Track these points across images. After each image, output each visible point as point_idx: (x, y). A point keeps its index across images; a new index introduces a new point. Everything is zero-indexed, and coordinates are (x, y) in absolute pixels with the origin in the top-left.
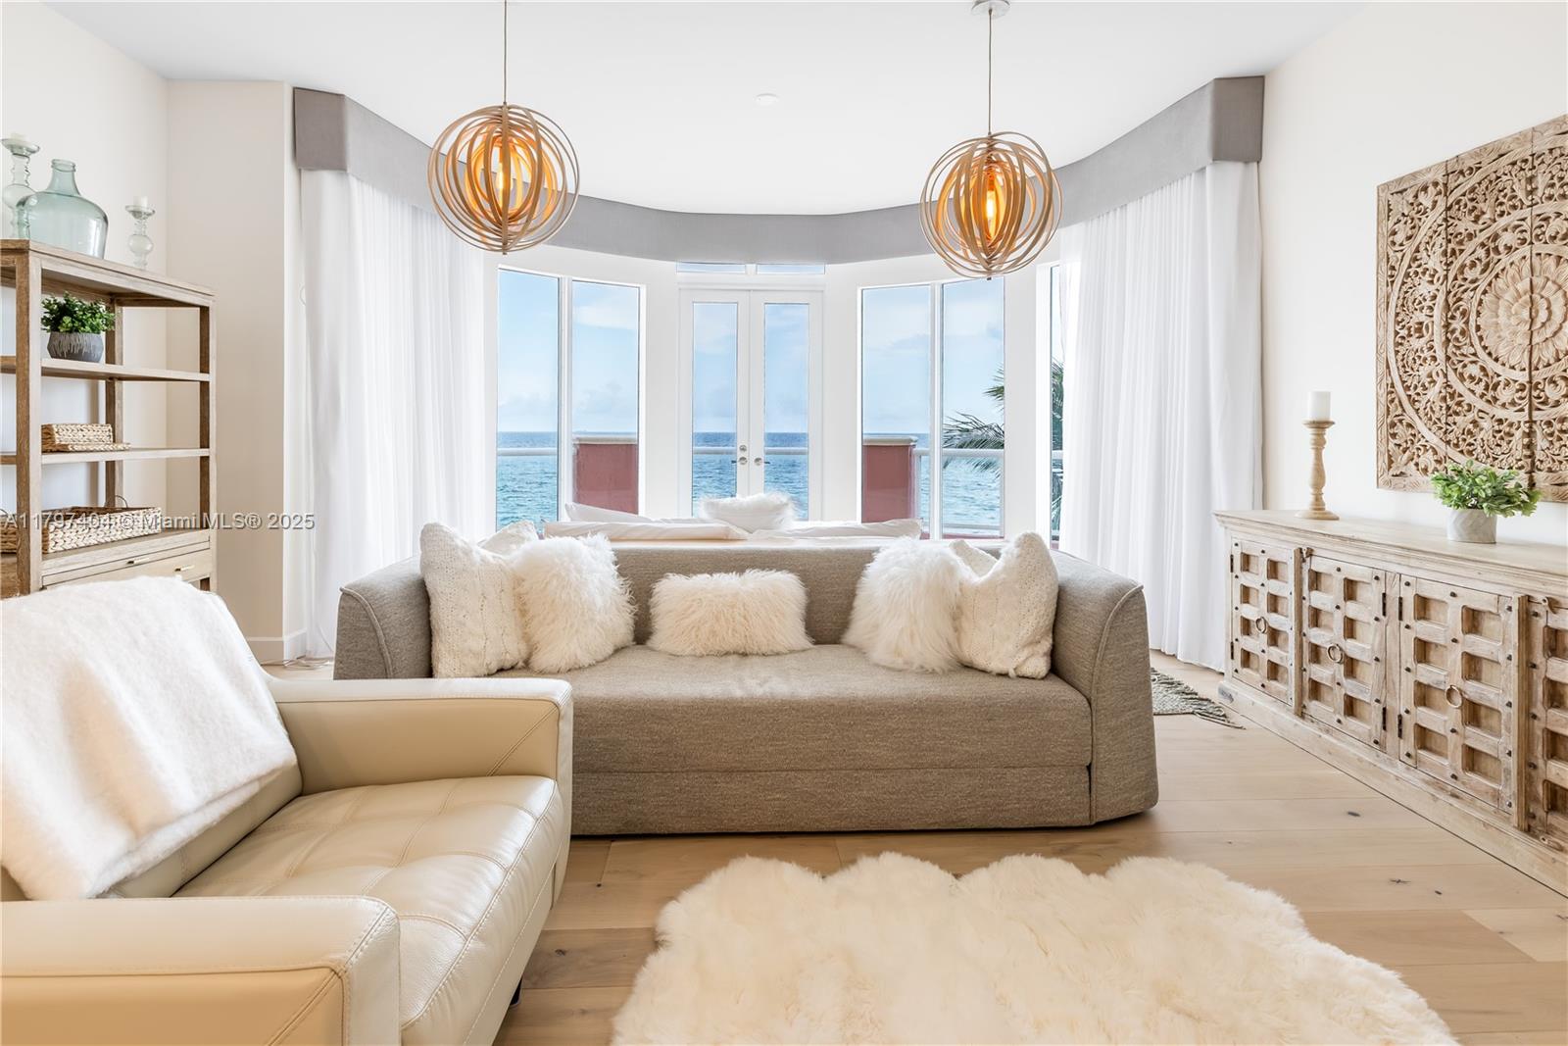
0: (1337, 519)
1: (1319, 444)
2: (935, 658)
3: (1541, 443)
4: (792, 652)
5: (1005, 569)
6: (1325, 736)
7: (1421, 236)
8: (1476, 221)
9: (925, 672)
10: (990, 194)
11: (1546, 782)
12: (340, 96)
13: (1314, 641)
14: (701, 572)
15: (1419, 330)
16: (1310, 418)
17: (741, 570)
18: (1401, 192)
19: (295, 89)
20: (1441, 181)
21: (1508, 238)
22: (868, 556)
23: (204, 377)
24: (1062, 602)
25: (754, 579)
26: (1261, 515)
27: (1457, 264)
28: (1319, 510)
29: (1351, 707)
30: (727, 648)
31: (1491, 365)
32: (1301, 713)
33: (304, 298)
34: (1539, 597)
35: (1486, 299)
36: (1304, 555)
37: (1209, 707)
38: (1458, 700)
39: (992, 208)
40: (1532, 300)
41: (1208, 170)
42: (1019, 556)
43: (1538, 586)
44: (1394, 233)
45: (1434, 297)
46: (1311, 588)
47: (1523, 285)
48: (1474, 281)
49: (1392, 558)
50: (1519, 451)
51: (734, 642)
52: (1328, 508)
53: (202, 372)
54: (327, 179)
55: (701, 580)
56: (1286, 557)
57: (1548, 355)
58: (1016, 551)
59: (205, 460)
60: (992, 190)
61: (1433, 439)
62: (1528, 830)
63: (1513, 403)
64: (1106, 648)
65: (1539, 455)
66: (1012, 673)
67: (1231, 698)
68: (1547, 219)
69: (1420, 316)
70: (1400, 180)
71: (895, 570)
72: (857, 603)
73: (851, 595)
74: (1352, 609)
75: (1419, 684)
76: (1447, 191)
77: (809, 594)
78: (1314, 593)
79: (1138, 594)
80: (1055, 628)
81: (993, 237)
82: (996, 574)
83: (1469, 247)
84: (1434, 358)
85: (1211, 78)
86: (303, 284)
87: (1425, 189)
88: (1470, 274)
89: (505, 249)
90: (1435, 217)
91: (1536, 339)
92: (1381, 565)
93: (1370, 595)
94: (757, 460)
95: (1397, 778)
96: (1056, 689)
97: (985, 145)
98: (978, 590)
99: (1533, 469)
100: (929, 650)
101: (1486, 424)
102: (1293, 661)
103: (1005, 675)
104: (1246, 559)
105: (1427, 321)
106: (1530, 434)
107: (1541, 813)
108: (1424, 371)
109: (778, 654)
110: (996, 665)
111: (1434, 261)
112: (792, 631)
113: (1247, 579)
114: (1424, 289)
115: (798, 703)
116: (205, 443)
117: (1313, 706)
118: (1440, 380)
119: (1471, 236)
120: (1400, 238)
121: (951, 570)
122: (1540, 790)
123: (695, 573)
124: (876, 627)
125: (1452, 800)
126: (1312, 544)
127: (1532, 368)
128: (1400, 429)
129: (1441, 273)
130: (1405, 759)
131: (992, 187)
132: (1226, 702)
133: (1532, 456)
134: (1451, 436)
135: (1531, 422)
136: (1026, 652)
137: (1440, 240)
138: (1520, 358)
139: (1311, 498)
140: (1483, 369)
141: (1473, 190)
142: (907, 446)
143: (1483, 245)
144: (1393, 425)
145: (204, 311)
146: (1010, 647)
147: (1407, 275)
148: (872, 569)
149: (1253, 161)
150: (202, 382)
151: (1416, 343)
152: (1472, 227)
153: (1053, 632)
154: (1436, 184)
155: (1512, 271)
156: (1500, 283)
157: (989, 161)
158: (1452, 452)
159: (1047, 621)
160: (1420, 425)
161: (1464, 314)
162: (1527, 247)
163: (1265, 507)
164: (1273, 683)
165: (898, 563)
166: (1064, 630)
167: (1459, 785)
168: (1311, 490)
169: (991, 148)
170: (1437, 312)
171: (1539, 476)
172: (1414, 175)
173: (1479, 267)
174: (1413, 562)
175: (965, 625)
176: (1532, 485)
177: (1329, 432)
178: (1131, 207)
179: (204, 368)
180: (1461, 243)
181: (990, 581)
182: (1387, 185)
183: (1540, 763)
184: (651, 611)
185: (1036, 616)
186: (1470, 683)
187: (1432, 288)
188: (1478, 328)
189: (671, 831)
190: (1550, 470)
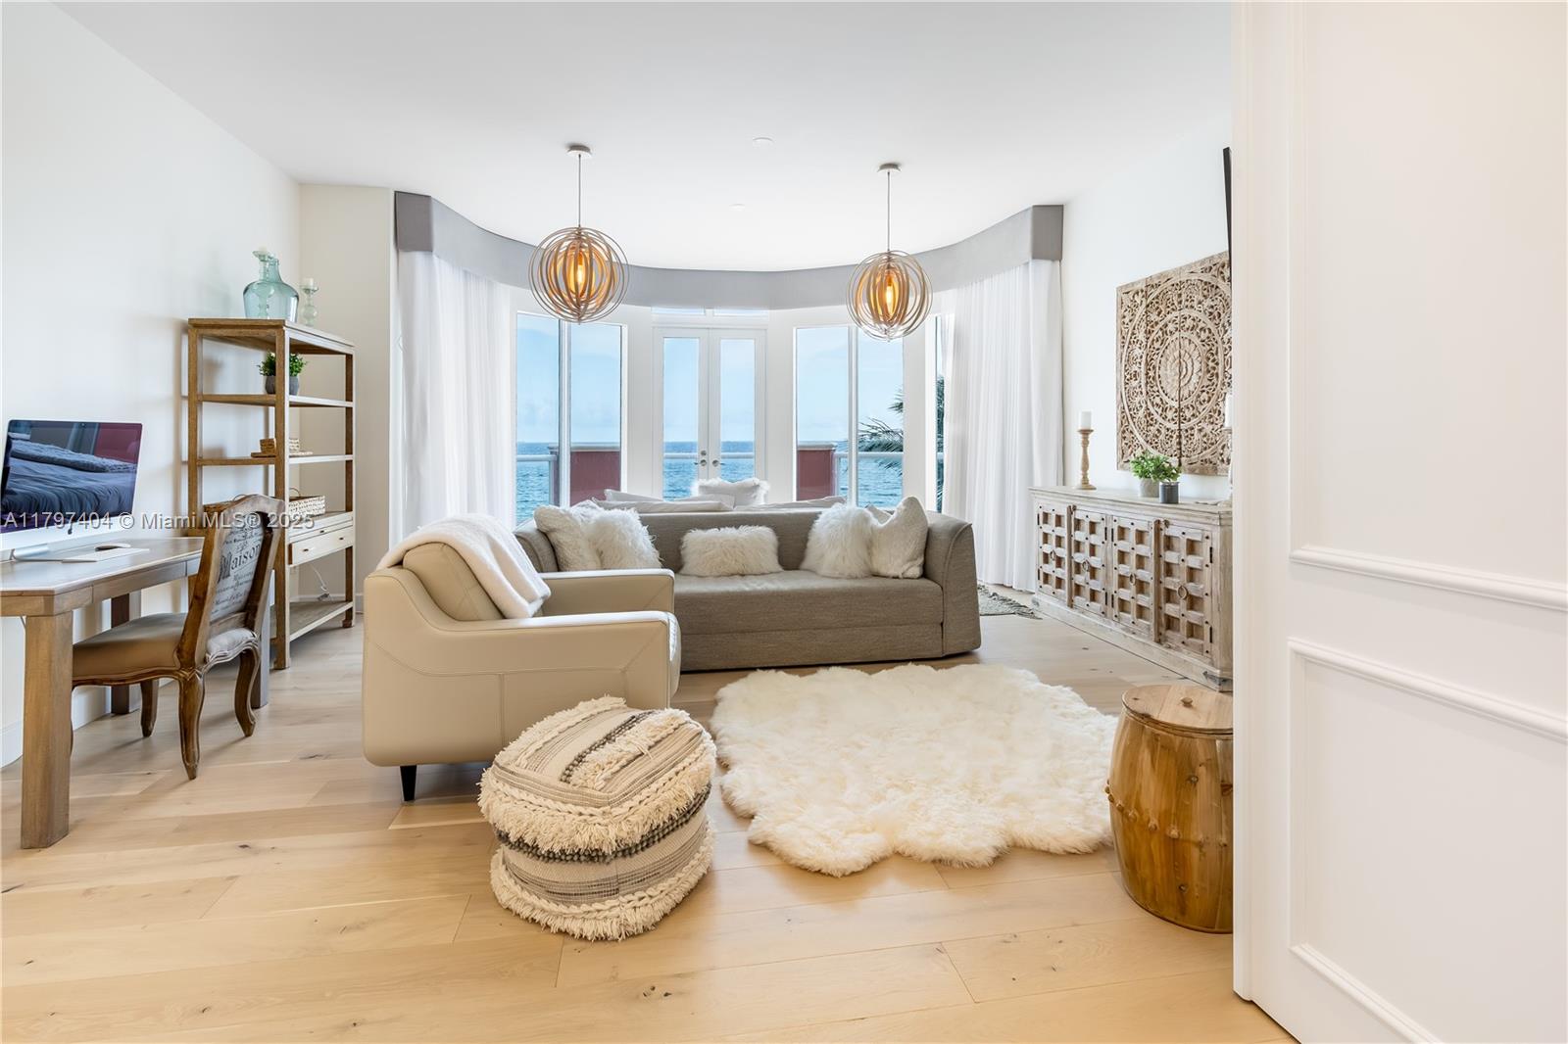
0: (1095, 489)
1: (1085, 443)
2: (856, 570)
3: (1184, 442)
4: (771, 573)
5: (897, 518)
6: (1082, 615)
7: (1136, 321)
8: (1158, 315)
9: (851, 577)
10: (888, 288)
11: (1166, 615)
12: (428, 197)
13: (1077, 560)
14: (713, 528)
15: (1135, 376)
16: (1080, 428)
17: (737, 527)
18: (1128, 293)
19: (396, 192)
20: (1144, 289)
21: (1171, 327)
22: (815, 516)
23: (348, 404)
24: (929, 536)
25: (745, 531)
26: (1061, 489)
27: (1151, 339)
28: (1086, 484)
29: (1093, 596)
30: (732, 571)
31: (1165, 398)
32: (1071, 605)
33: (401, 345)
34: (1162, 520)
35: (1163, 360)
36: (1072, 510)
37: (1025, 610)
38: (1134, 580)
39: (890, 296)
40: (1180, 362)
41: (1030, 264)
42: (905, 510)
43: (1161, 515)
44: (1124, 317)
45: (1141, 357)
46: (1075, 530)
47: (1176, 354)
48: (1158, 349)
49: (1108, 507)
50: (1175, 447)
51: (737, 568)
52: (1090, 483)
53: (347, 400)
54: (419, 257)
55: (713, 532)
56: (1064, 512)
57: (1186, 394)
58: (903, 508)
59: (349, 463)
60: (890, 285)
61: (1141, 440)
62: (1159, 642)
63: (1173, 420)
64: (951, 558)
65: (1183, 449)
66: (901, 576)
67: (1038, 604)
68: (1185, 318)
69: (1135, 368)
70: (1127, 286)
71: (833, 521)
72: (809, 544)
73: (806, 540)
74: (1094, 539)
75: (1120, 576)
76: (1146, 296)
77: (779, 540)
78: (1077, 532)
79: (969, 527)
80: (926, 552)
81: (892, 314)
82: (892, 521)
83: (1156, 329)
84: (1141, 393)
85: (1031, 206)
86: (400, 332)
87: (1137, 293)
88: (1157, 345)
89: (580, 320)
90: (1141, 310)
91: (1182, 384)
92: (1104, 511)
93: (1100, 530)
94: (715, 462)
95: (1111, 630)
96: (925, 582)
97: (885, 257)
98: (881, 531)
99: (1181, 456)
100: (853, 564)
101: (1163, 431)
102: (1067, 575)
103: (897, 578)
104: (1046, 515)
105: (1138, 371)
106: (1180, 437)
107: (1163, 630)
108: (1137, 399)
109: (763, 574)
110: (892, 572)
111: (1141, 336)
112: (771, 561)
113: (1047, 529)
114: (1137, 352)
115: (782, 592)
116: (349, 451)
117: (1077, 599)
118: (1144, 405)
119: (1157, 323)
120: (1127, 320)
121: (866, 520)
122: (1163, 619)
123: (708, 528)
124: (822, 556)
125: (1132, 636)
126: (1075, 503)
127: (1180, 400)
128: (1127, 434)
129: (1144, 343)
130: (1114, 618)
131: (890, 283)
132: (1035, 607)
133: (1180, 449)
134: (1149, 438)
135: (1180, 430)
136: (909, 564)
137: (1143, 324)
138: (1174, 394)
139: (1081, 477)
140: (1161, 400)
141: (1157, 297)
142: (829, 451)
143: (1161, 329)
144: (1124, 432)
145: (349, 357)
146: (900, 561)
147: (1130, 343)
148: (818, 523)
149: (1057, 259)
150: (347, 408)
151: (1134, 383)
152: (1158, 319)
153: (925, 556)
154: (1142, 291)
155: (1172, 345)
156: (1167, 351)
157: (889, 267)
158: (1149, 448)
159: (922, 547)
160: (1136, 432)
161: (1154, 367)
162: (1177, 333)
163: (1064, 484)
164: (1059, 590)
165: (834, 518)
166: (930, 552)
167: (1135, 627)
168: (1081, 472)
169: (889, 260)
170: (1143, 366)
171: (1183, 459)
172: (1133, 284)
173: (1160, 342)
174: (1118, 508)
175: (875, 551)
176: (1180, 465)
177: (1091, 436)
178: (986, 282)
179: (349, 398)
180: (1152, 327)
181: (888, 525)
182: (1121, 287)
183: (1163, 605)
184: (682, 552)
185: (913, 545)
186: (1139, 570)
187: (1140, 351)
188: (1159, 376)
189: (711, 668)
190: (1187, 456)
